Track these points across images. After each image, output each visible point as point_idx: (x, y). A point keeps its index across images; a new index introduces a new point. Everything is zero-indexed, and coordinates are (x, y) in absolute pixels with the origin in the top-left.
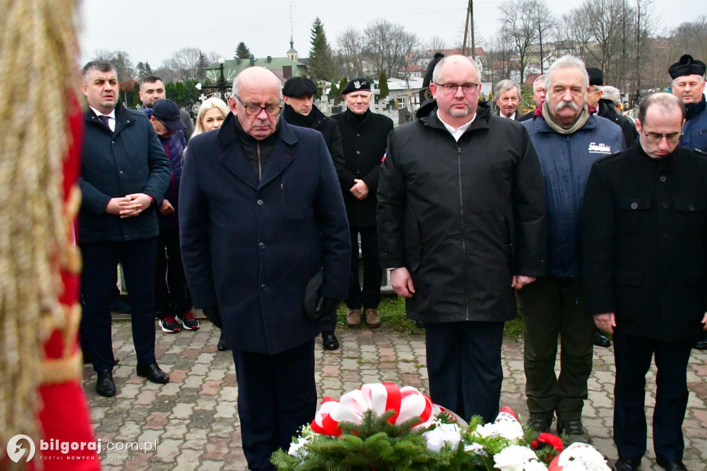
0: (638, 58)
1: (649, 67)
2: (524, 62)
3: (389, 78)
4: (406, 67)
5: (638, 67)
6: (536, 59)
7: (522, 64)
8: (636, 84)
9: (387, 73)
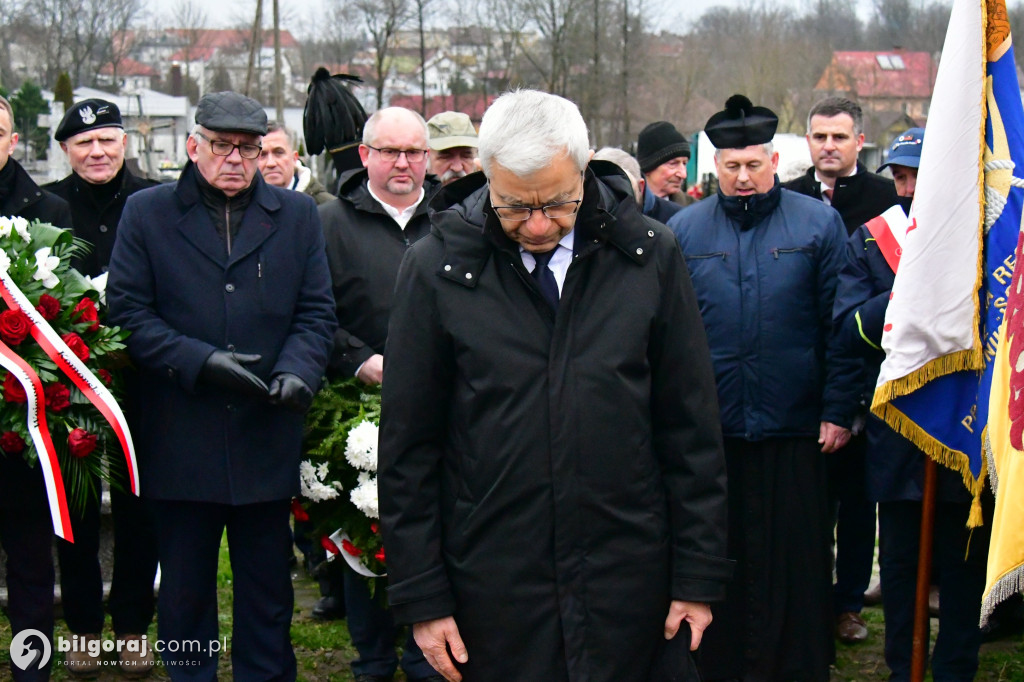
0: (625, 74)
1: (649, 96)
2: (384, 68)
3: (76, 87)
4: (115, 64)
5: (625, 93)
6: (408, 64)
7: (380, 72)
8: (621, 129)
9: (71, 75)
